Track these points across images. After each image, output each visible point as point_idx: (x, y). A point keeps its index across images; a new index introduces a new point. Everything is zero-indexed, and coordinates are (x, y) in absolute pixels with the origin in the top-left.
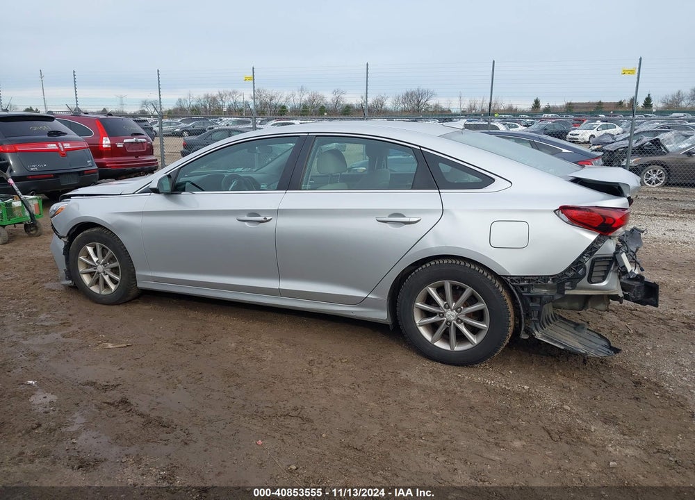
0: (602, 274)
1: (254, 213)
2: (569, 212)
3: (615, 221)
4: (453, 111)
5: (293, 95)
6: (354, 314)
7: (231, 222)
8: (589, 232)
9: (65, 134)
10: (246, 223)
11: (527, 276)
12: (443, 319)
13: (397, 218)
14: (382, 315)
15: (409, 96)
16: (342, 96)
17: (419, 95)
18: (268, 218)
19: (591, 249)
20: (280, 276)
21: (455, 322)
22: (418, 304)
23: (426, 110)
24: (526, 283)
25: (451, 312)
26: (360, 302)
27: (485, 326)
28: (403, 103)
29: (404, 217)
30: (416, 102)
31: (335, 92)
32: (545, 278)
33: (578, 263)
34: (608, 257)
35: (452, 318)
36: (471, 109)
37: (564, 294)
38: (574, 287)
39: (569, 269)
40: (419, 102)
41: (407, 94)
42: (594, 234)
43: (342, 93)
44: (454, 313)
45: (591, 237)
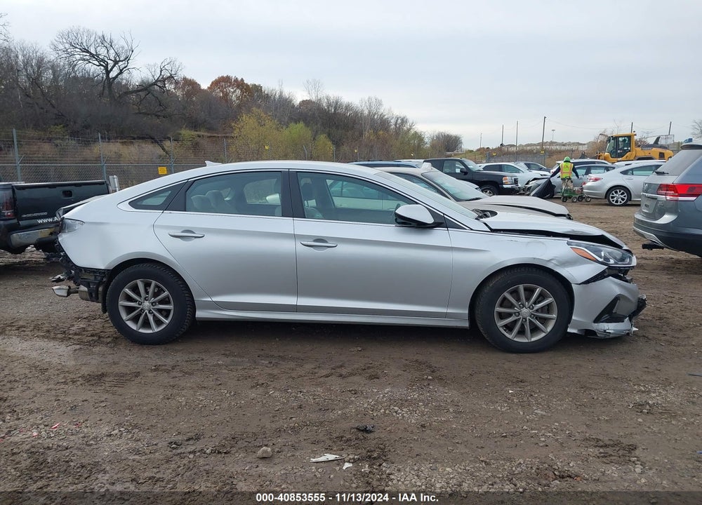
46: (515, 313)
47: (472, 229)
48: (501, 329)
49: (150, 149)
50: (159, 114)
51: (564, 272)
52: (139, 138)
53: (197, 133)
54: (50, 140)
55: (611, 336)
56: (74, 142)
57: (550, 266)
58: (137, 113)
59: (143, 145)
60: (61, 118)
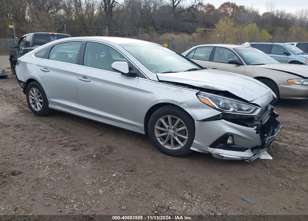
46: (166, 131)
47: (150, 79)
48: (158, 139)
49: (186, 37)
50: (192, 21)
51: (190, 111)
52: (182, 31)
53: (208, 29)
54: (147, 32)
55: (224, 158)
56: (156, 33)
57: (182, 106)
58: (183, 21)
59: (184, 35)
60: (153, 23)
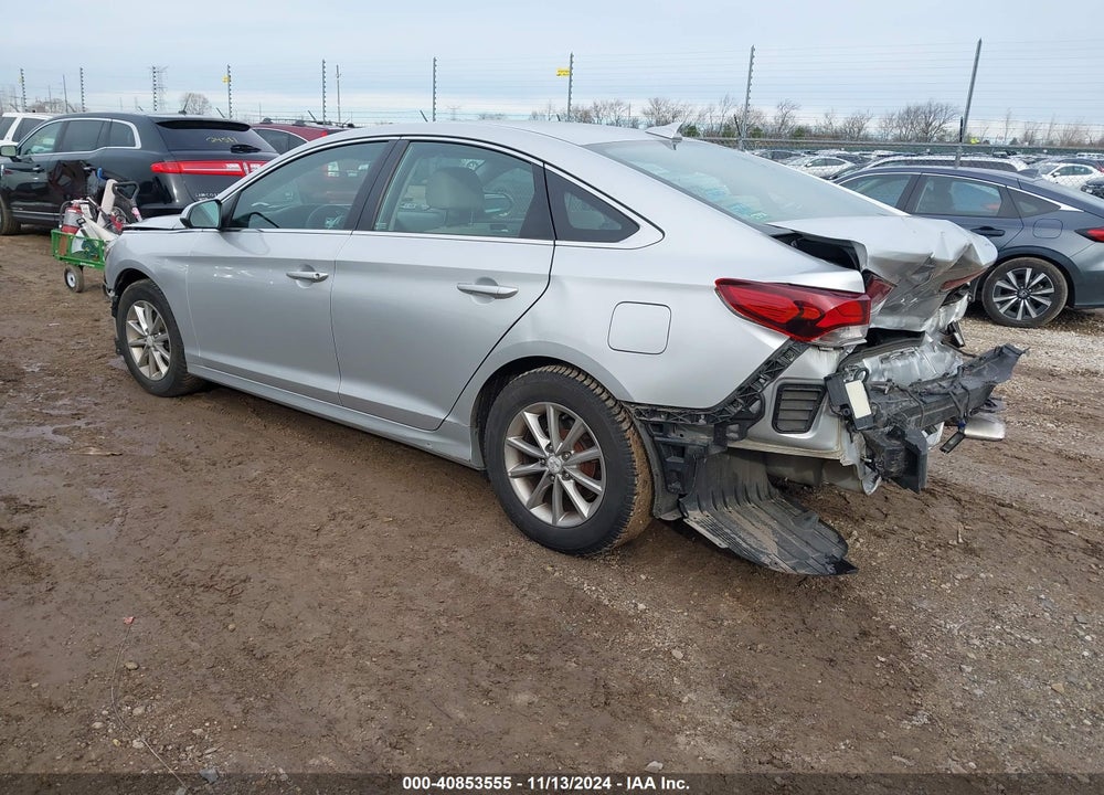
0: (805, 417)
1: (308, 266)
2: (732, 289)
3: (823, 315)
4: (992, 142)
5: (711, 110)
6: (430, 447)
7: (278, 278)
8: (768, 331)
9: (257, 150)
10: (297, 281)
11: (662, 407)
12: (543, 469)
13: (486, 288)
14: (464, 452)
15: (910, 115)
16: (793, 112)
17: (930, 112)
18: (322, 275)
19: (773, 366)
20: (341, 372)
21: (560, 476)
22: (511, 439)
23: (941, 139)
24: (662, 419)
25: (556, 459)
26: (437, 427)
27: (599, 488)
28: (899, 126)
29: (496, 285)
30: (923, 125)
31: (781, 106)
32: (692, 414)
33: (748, 391)
34: (811, 386)
35: (557, 469)
36: (1029, 138)
37: (724, 446)
38: (743, 435)
39: (731, 401)
40: (928, 125)
41: (908, 112)
42: (779, 337)
43: (793, 107)
44: (559, 461)
45: (773, 342)
